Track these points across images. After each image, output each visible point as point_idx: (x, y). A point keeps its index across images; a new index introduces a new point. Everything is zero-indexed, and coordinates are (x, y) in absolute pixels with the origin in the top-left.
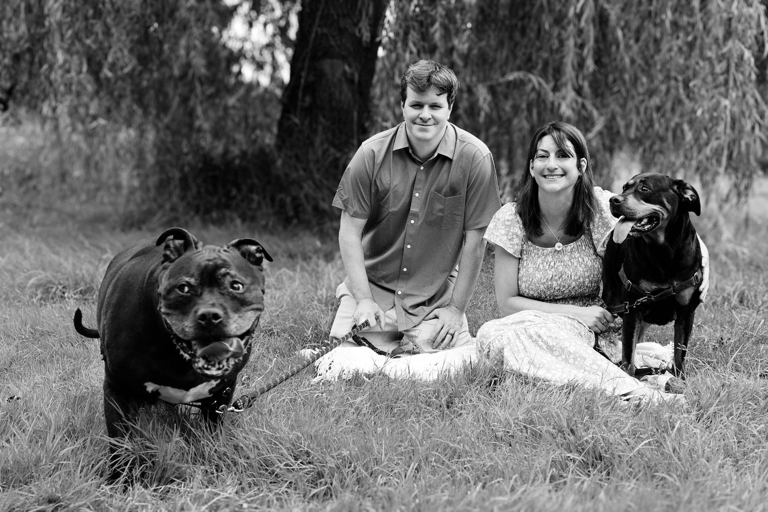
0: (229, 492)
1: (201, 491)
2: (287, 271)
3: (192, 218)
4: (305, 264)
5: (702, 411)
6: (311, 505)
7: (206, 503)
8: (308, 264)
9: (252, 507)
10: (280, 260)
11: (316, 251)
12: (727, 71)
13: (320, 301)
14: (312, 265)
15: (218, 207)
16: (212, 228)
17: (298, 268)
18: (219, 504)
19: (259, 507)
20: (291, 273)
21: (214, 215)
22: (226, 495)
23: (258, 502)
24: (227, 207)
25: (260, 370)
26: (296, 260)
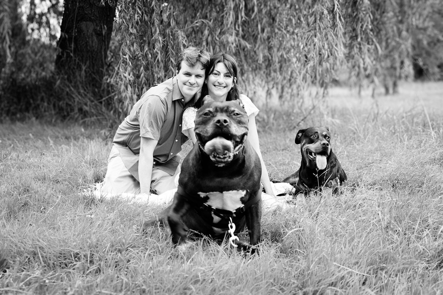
0: (36, 273)
1: (18, 274)
2: (66, 146)
3: (5, 118)
4: (75, 142)
5: (311, 212)
6: (88, 279)
7: (23, 281)
8: (78, 142)
9: (51, 282)
10: (60, 140)
11: (82, 135)
12: (315, 21)
13: (86, 162)
14: (80, 142)
15: (21, 111)
16: (18, 124)
17: (72, 144)
18: (30, 282)
19: (56, 281)
20: (68, 147)
21: (18, 116)
22: (35, 275)
23: (55, 278)
24: (27, 110)
25: (52, 203)
26: (70, 140)
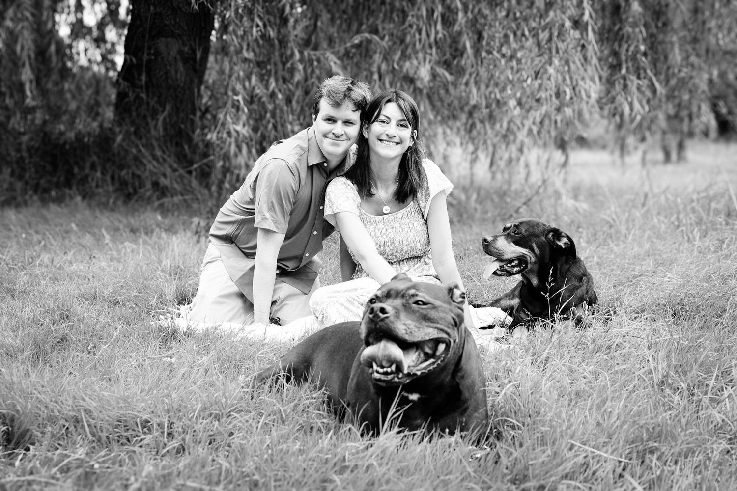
0: (79, 453)
1: (49, 454)
2: (130, 244)
3: (31, 197)
4: (147, 238)
5: (535, 357)
6: (164, 462)
7: (56, 465)
8: (151, 238)
9: (103, 467)
10: (121, 235)
11: (158, 225)
12: (550, 40)
13: (163, 271)
14: (154, 238)
15: (58, 186)
16: (53, 207)
17: (141, 241)
18: (70, 466)
19: (111, 466)
20: (134, 246)
21: (53, 193)
22: (77, 456)
23: (110, 462)
24: (68, 184)
25: (106, 338)
26: (138, 234)
